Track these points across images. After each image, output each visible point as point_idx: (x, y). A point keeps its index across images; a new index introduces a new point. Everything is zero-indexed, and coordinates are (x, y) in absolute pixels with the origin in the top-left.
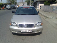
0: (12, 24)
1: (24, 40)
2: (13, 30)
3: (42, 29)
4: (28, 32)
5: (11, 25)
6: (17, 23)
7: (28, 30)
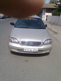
0: (12, 40)
1: (27, 61)
2: (13, 49)
3: (50, 49)
4: (33, 51)
5: (12, 42)
6: (20, 40)
7: (33, 50)
